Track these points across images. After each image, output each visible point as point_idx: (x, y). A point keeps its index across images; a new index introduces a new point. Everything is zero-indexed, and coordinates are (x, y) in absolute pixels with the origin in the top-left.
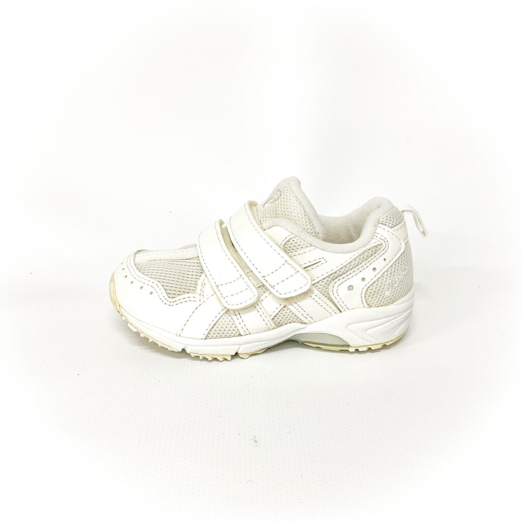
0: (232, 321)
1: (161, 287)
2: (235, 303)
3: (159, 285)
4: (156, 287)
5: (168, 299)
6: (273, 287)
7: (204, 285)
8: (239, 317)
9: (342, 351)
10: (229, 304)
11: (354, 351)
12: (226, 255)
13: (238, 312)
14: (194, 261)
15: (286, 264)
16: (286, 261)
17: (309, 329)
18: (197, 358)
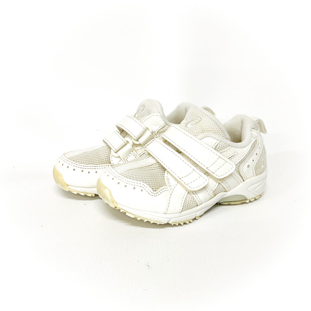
0: (192, 198)
1: (146, 185)
2: (194, 187)
3: (145, 184)
4: (143, 186)
5: (153, 192)
6: (214, 173)
7: (168, 180)
8: (196, 195)
9: (242, 203)
10: (191, 188)
11: (249, 202)
12: (181, 159)
13: (195, 192)
14: (154, 166)
15: (219, 158)
16: (219, 157)
17: (228, 194)
18: (175, 225)
